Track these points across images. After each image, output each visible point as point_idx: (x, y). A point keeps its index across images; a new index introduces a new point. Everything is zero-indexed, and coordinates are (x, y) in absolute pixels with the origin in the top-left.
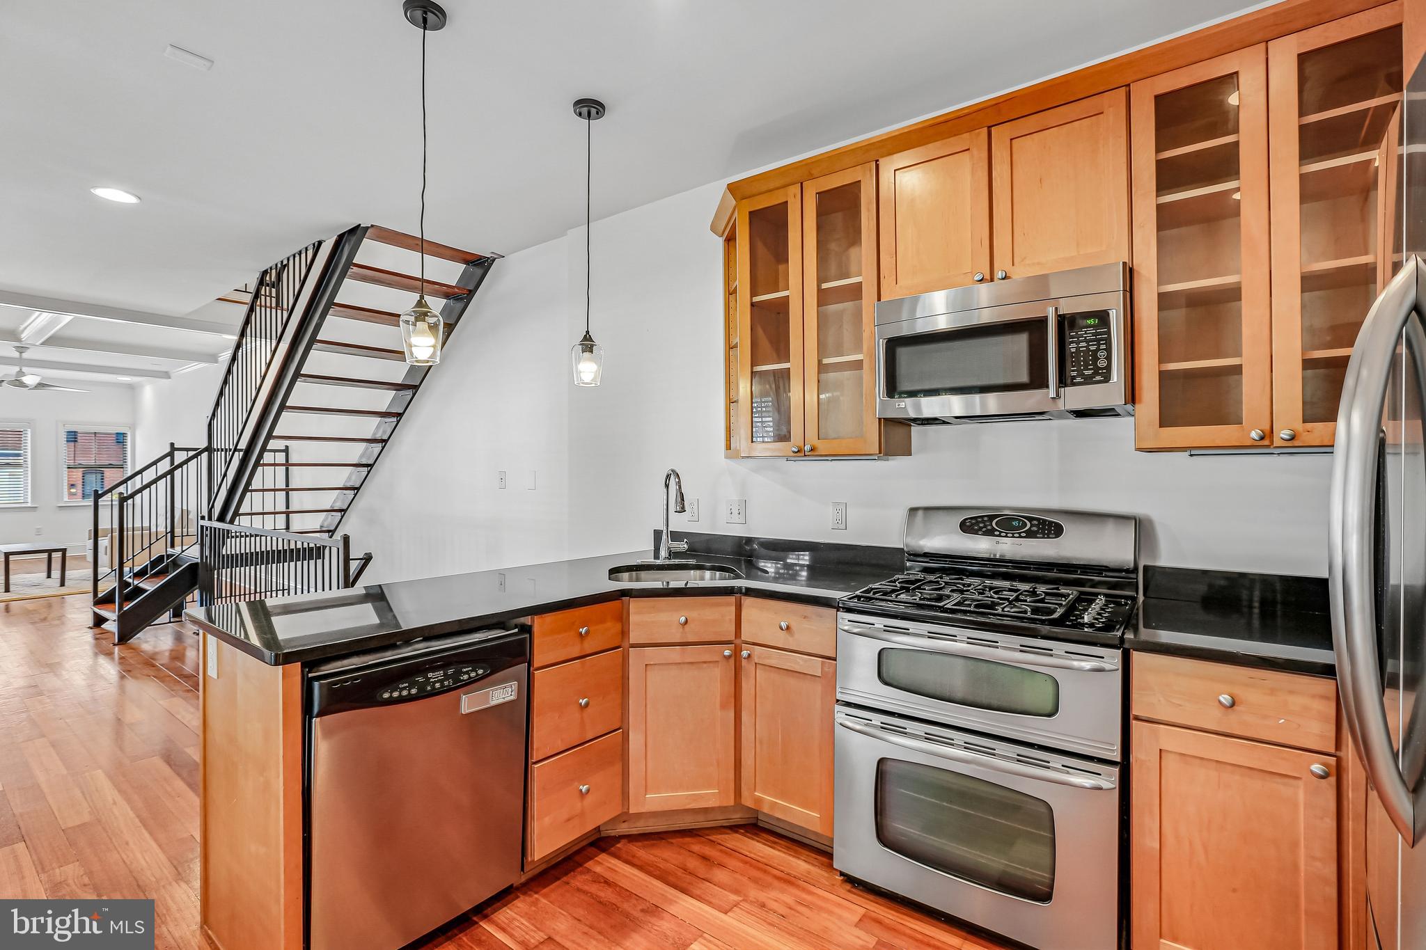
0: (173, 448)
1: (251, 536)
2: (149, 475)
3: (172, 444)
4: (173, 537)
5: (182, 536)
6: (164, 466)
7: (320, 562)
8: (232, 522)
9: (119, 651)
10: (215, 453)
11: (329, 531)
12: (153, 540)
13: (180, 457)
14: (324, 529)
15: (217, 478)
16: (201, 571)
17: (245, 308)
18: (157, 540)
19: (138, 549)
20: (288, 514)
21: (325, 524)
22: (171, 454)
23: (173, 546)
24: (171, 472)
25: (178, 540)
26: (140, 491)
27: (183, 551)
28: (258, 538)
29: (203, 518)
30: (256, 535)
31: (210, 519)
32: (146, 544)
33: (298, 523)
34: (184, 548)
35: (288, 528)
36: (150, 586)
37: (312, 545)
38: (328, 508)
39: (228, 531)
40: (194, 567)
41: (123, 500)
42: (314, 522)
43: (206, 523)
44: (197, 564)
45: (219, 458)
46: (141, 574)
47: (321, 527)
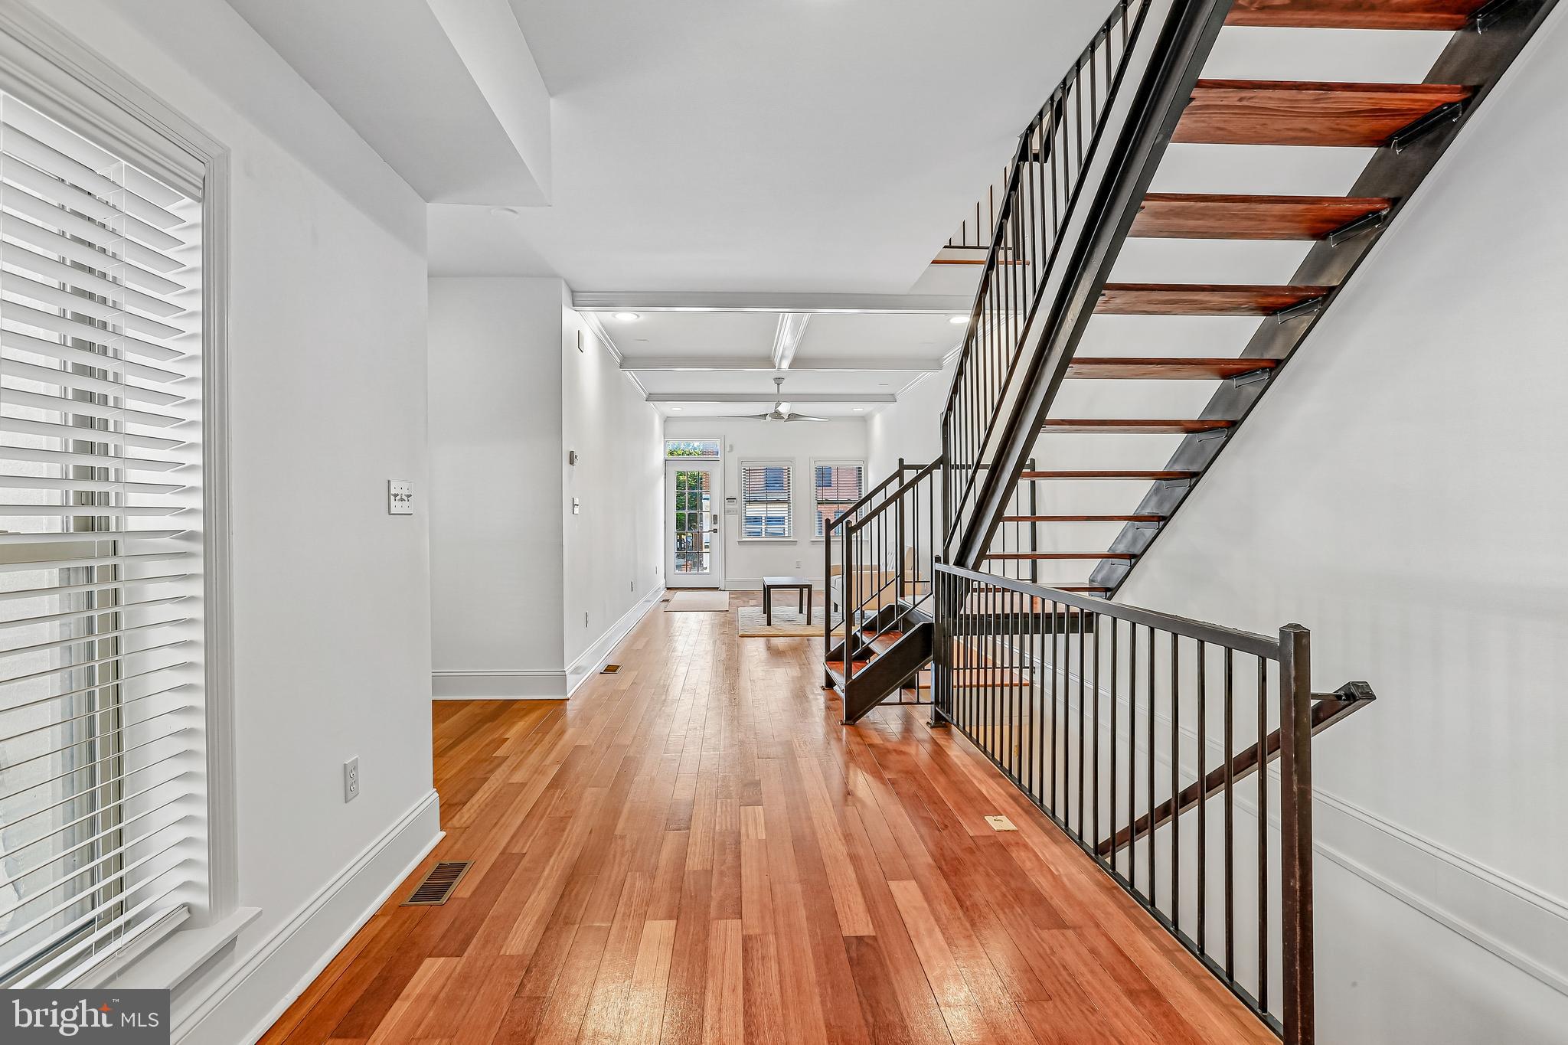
0: (903, 466)
1: (996, 590)
2: (878, 500)
3: (901, 461)
4: (903, 582)
5: (914, 582)
6: (893, 487)
7: (1089, 638)
8: (976, 567)
9: (848, 733)
10: (953, 471)
11: (1107, 590)
12: (882, 585)
13: (909, 475)
14: (1096, 585)
15: (955, 503)
16: (936, 635)
17: (980, 270)
18: (887, 585)
19: (866, 596)
20: (1034, 558)
21: (1099, 578)
22: (899, 474)
23: (902, 595)
24: (899, 496)
25: (908, 587)
26: (869, 518)
27: (915, 606)
28: (1007, 595)
29: (938, 560)
30: (1005, 590)
31: (946, 562)
32: (875, 591)
33: (1052, 574)
34: (918, 599)
35: (1034, 580)
36: (880, 648)
37: (1074, 609)
38: (1105, 551)
39: (968, 580)
40: (927, 629)
41: (851, 530)
42: (1080, 573)
43: (940, 567)
44: (930, 625)
45: (958, 479)
46: (870, 628)
47: (1091, 581)
